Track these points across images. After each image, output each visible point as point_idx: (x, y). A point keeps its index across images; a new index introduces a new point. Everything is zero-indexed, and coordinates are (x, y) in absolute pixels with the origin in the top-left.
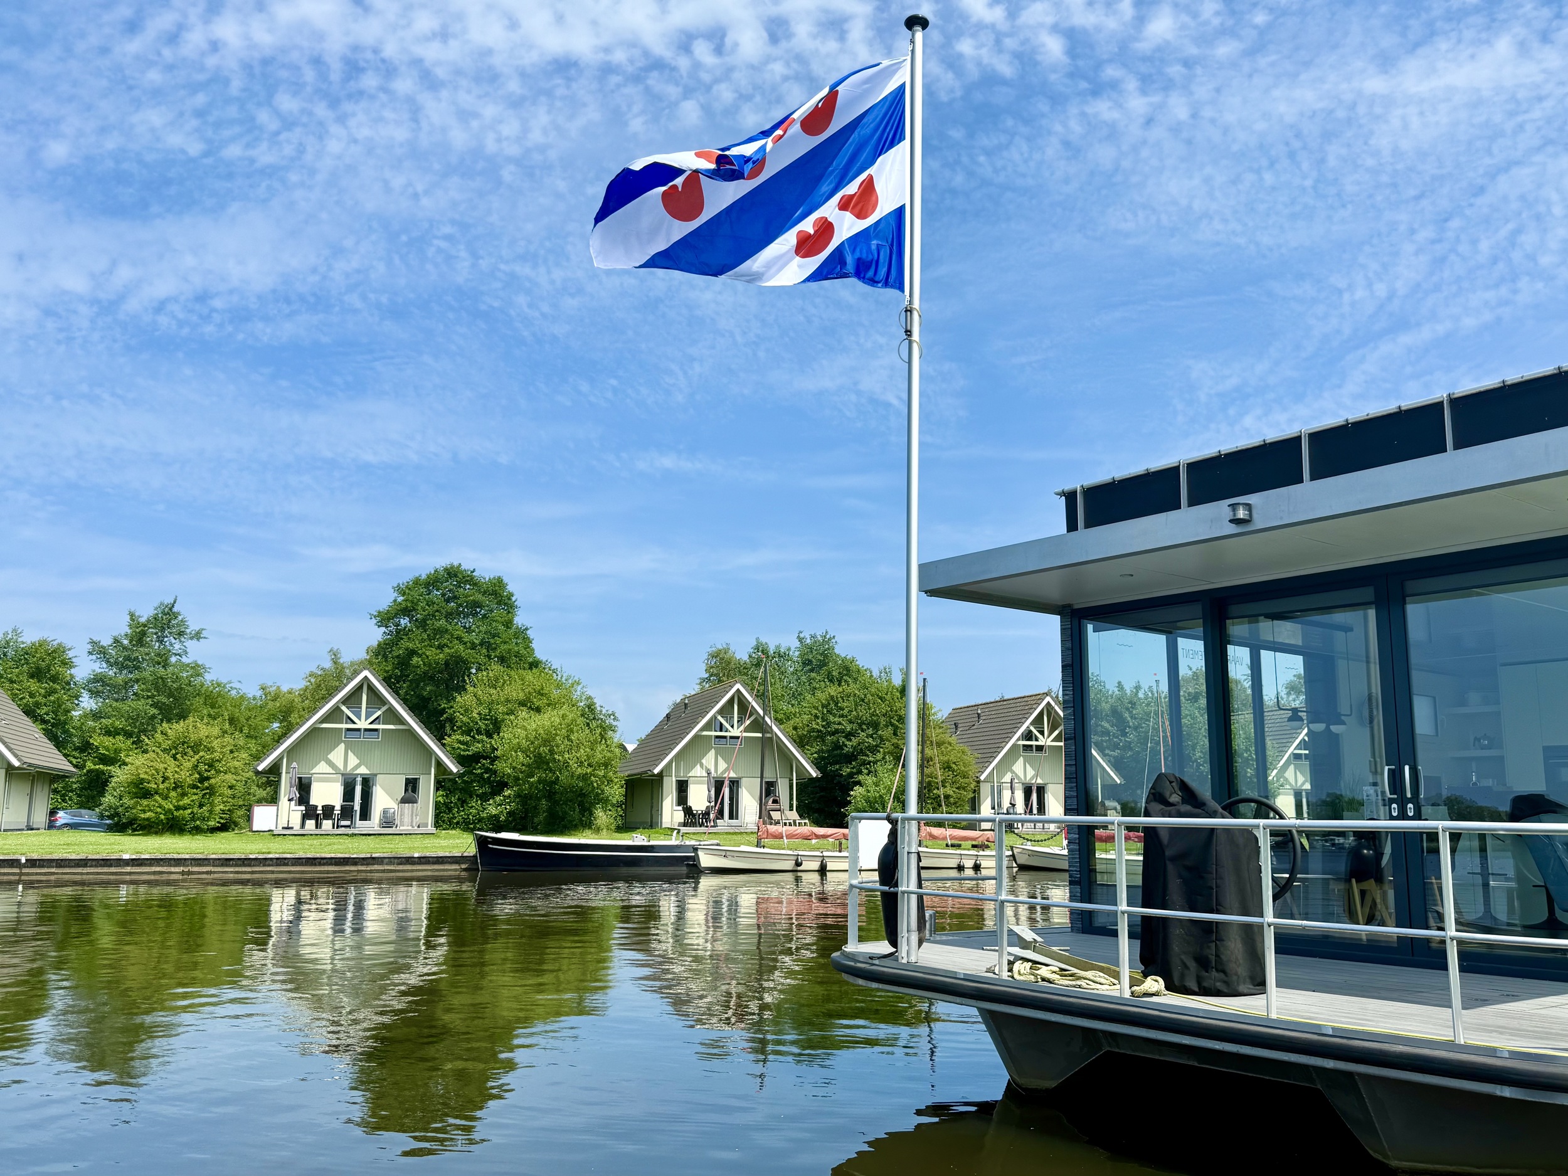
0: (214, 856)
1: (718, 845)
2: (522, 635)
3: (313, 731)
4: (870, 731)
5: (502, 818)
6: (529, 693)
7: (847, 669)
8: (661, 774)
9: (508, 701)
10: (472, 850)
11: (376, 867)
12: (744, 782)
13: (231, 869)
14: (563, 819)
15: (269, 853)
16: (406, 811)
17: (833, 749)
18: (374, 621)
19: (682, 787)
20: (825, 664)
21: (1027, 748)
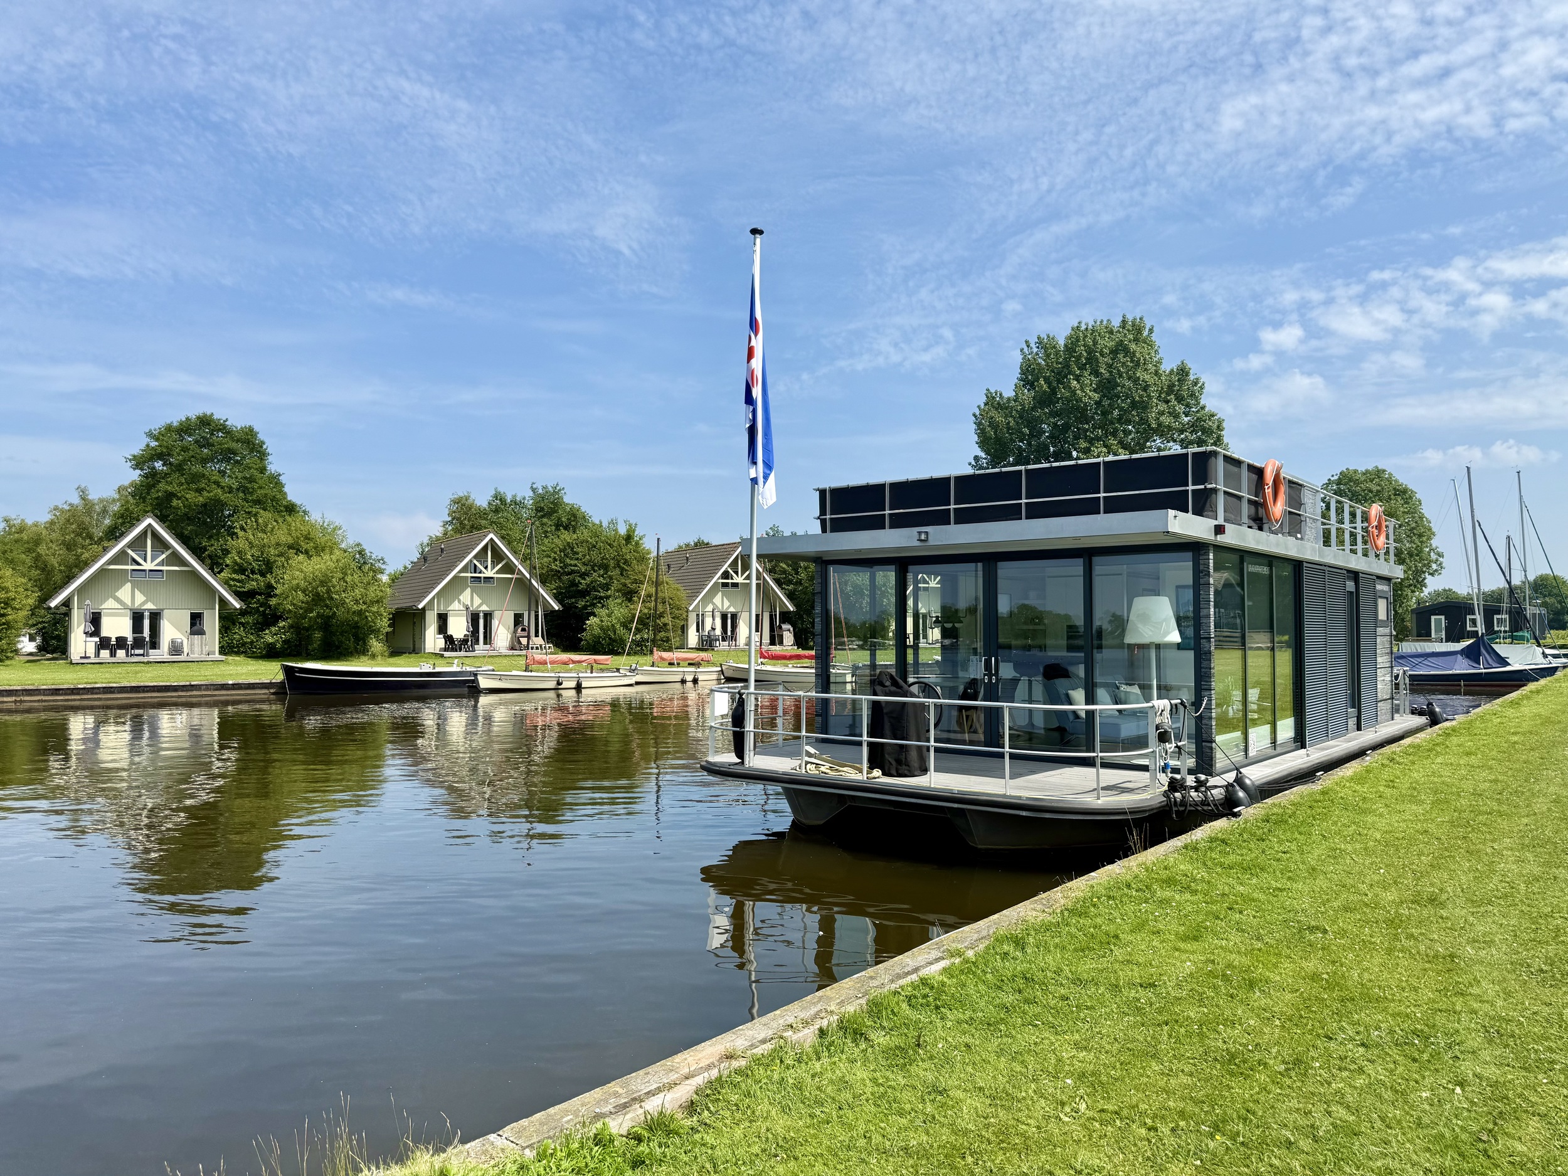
0: (44, 687)
1: (493, 670)
2: (276, 481)
3: (102, 571)
4: (602, 572)
5: (278, 646)
6: (298, 538)
7: (575, 516)
8: (424, 609)
9: (278, 544)
10: (280, 677)
11: (195, 693)
12: (497, 615)
13: (61, 698)
14: (338, 647)
15: (96, 683)
16: (196, 642)
17: (570, 587)
18: (129, 464)
19: (443, 619)
20: (556, 512)
21: (725, 585)
